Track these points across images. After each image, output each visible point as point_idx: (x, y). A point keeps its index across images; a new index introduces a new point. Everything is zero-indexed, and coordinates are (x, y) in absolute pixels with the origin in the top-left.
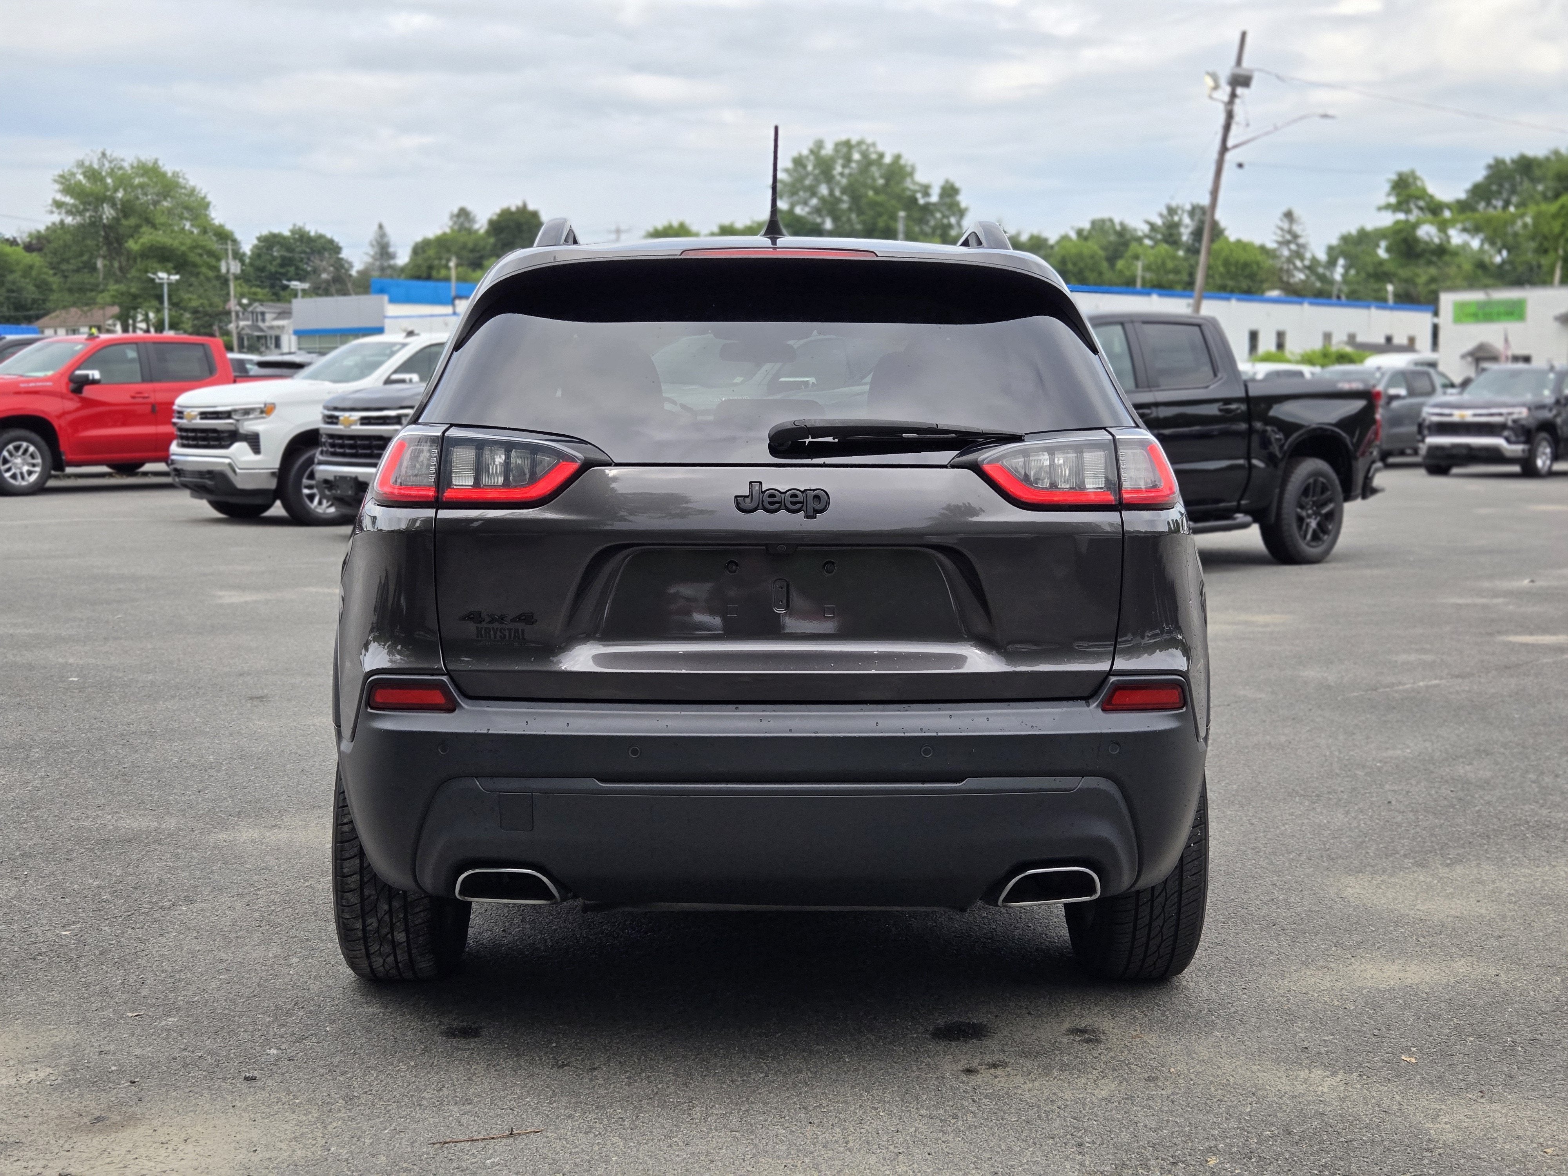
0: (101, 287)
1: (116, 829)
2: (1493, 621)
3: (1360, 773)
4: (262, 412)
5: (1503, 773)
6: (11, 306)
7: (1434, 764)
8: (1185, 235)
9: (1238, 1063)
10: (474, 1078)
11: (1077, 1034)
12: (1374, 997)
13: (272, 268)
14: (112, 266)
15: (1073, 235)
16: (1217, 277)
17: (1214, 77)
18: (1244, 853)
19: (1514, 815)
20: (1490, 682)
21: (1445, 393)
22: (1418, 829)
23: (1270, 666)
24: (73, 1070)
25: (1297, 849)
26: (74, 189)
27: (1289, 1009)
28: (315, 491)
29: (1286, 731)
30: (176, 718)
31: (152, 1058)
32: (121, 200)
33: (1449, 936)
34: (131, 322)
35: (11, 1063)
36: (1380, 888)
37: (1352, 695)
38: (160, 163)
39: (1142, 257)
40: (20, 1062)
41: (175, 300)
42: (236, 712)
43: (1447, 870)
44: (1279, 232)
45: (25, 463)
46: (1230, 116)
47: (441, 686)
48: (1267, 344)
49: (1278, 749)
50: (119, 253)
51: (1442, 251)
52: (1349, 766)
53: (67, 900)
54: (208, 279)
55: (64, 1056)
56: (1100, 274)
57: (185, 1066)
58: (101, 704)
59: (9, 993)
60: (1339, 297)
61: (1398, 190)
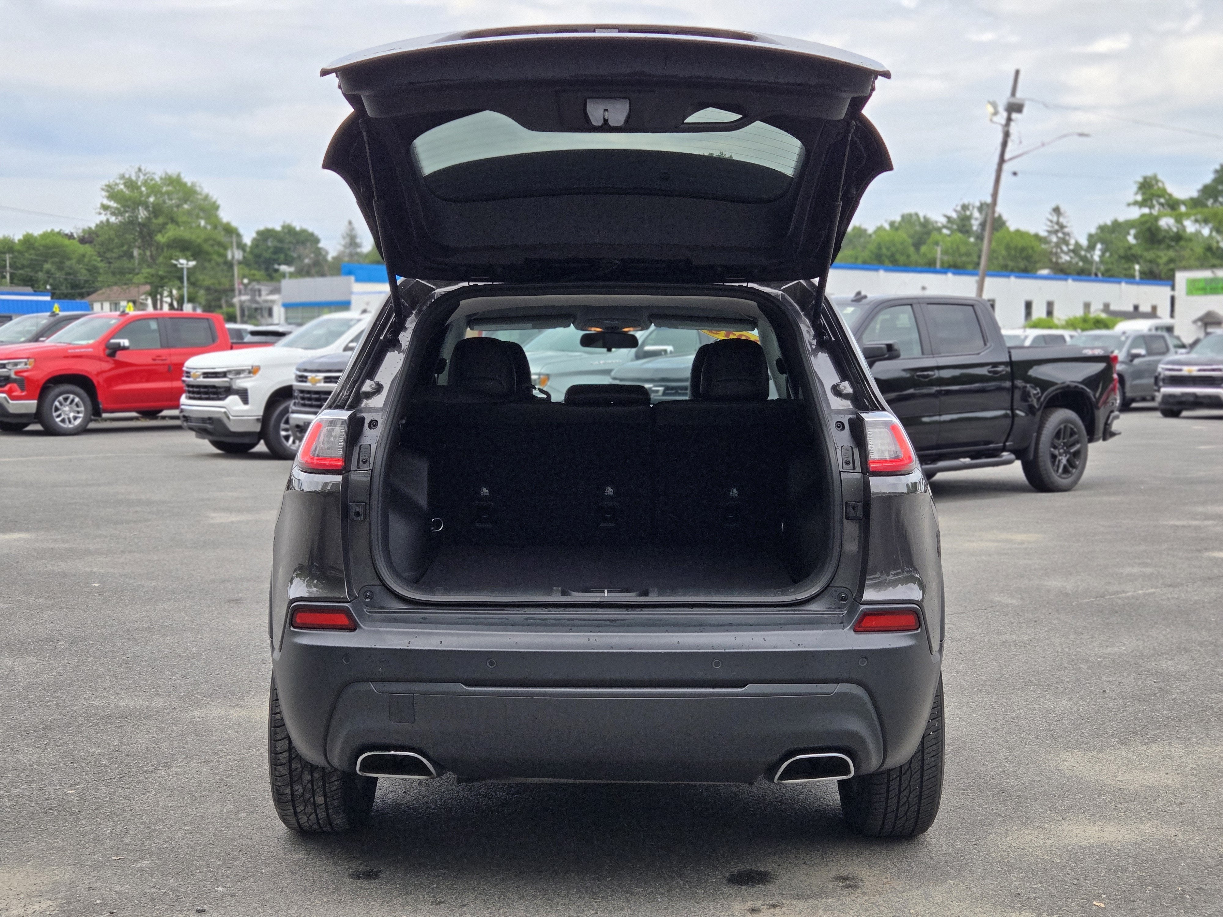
0: (137, 271)
1: (117, 707)
2: (1202, 540)
3: (1084, 666)
4: (250, 372)
5: (1197, 667)
6: (69, 286)
7: (1143, 659)
8: (975, 225)
9: (964, 906)
10: (371, 912)
11: (840, 881)
12: (1077, 853)
13: (267, 255)
14: (145, 254)
15: (887, 226)
16: (1000, 258)
17: (994, 105)
18: (986, 733)
19: (1203, 703)
20: (1195, 591)
21: (1176, 353)
22: (1125, 714)
23: (1022, 576)
24: (67, 903)
25: (1027, 730)
26: (117, 195)
27: (1008, 862)
28: (290, 433)
29: (1029, 631)
30: (170, 616)
31: (128, 893)
32: (153, 204)
33: (1140, 802)
34: (159, 297)
35: (22, 896)
36: (1090, 762)
37: (1084, 601)
38: (182, 176)
39: (941, 243)
40: (28, 896)
41: (193, 279)
42: (216, 612)
43: (1145, 747)
44: (1049, 224)
45: (71, 410)
46: (1007, 135)
47: (346, 611)
48: (1039, 312)
49: (1021, 646)
50: (150, 245)
51: (1179, 238)
52: (1076, 661)
53: (75, 765)
54: (218, 264)
55: (62, 892)
56: (908, 256)
57: (153, 900)
58: (114, 605)
59: (25, 840)
60: (1096, 275)
61: (1144, 190)
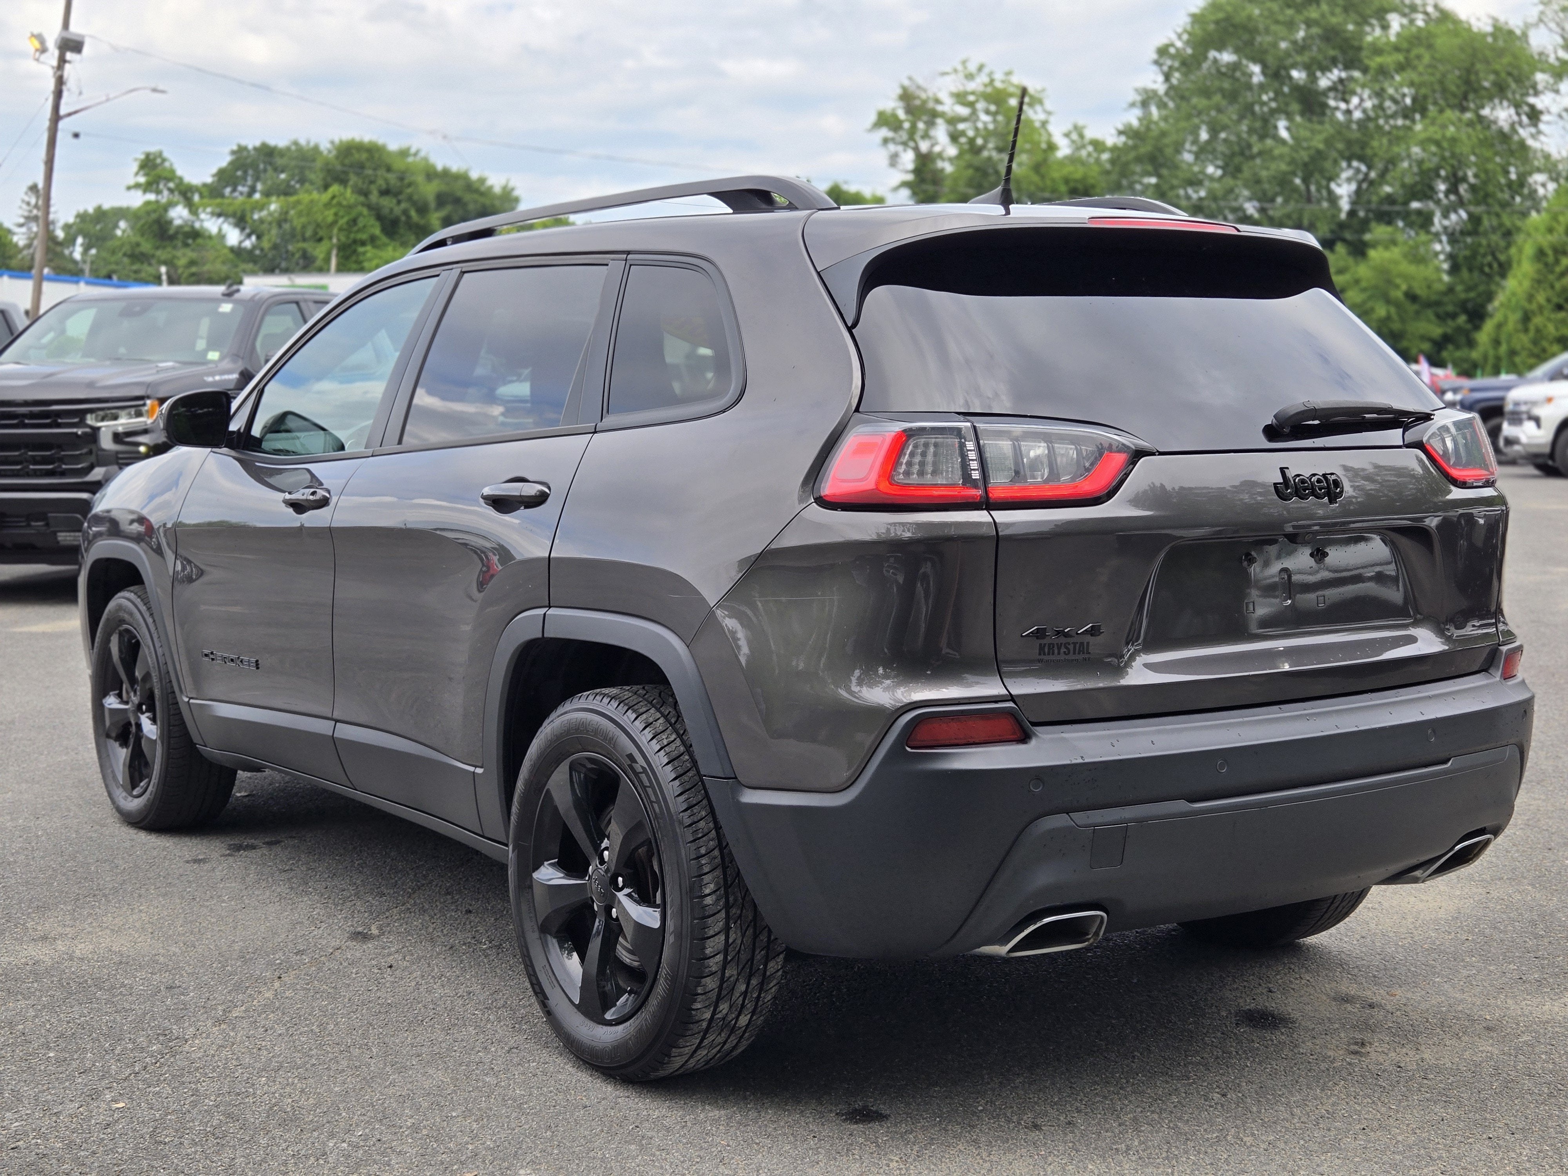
17: (41, 40)
44: (25, 206)
46: (60, 81)
47: (1011, 714)
61: (146, 170)
